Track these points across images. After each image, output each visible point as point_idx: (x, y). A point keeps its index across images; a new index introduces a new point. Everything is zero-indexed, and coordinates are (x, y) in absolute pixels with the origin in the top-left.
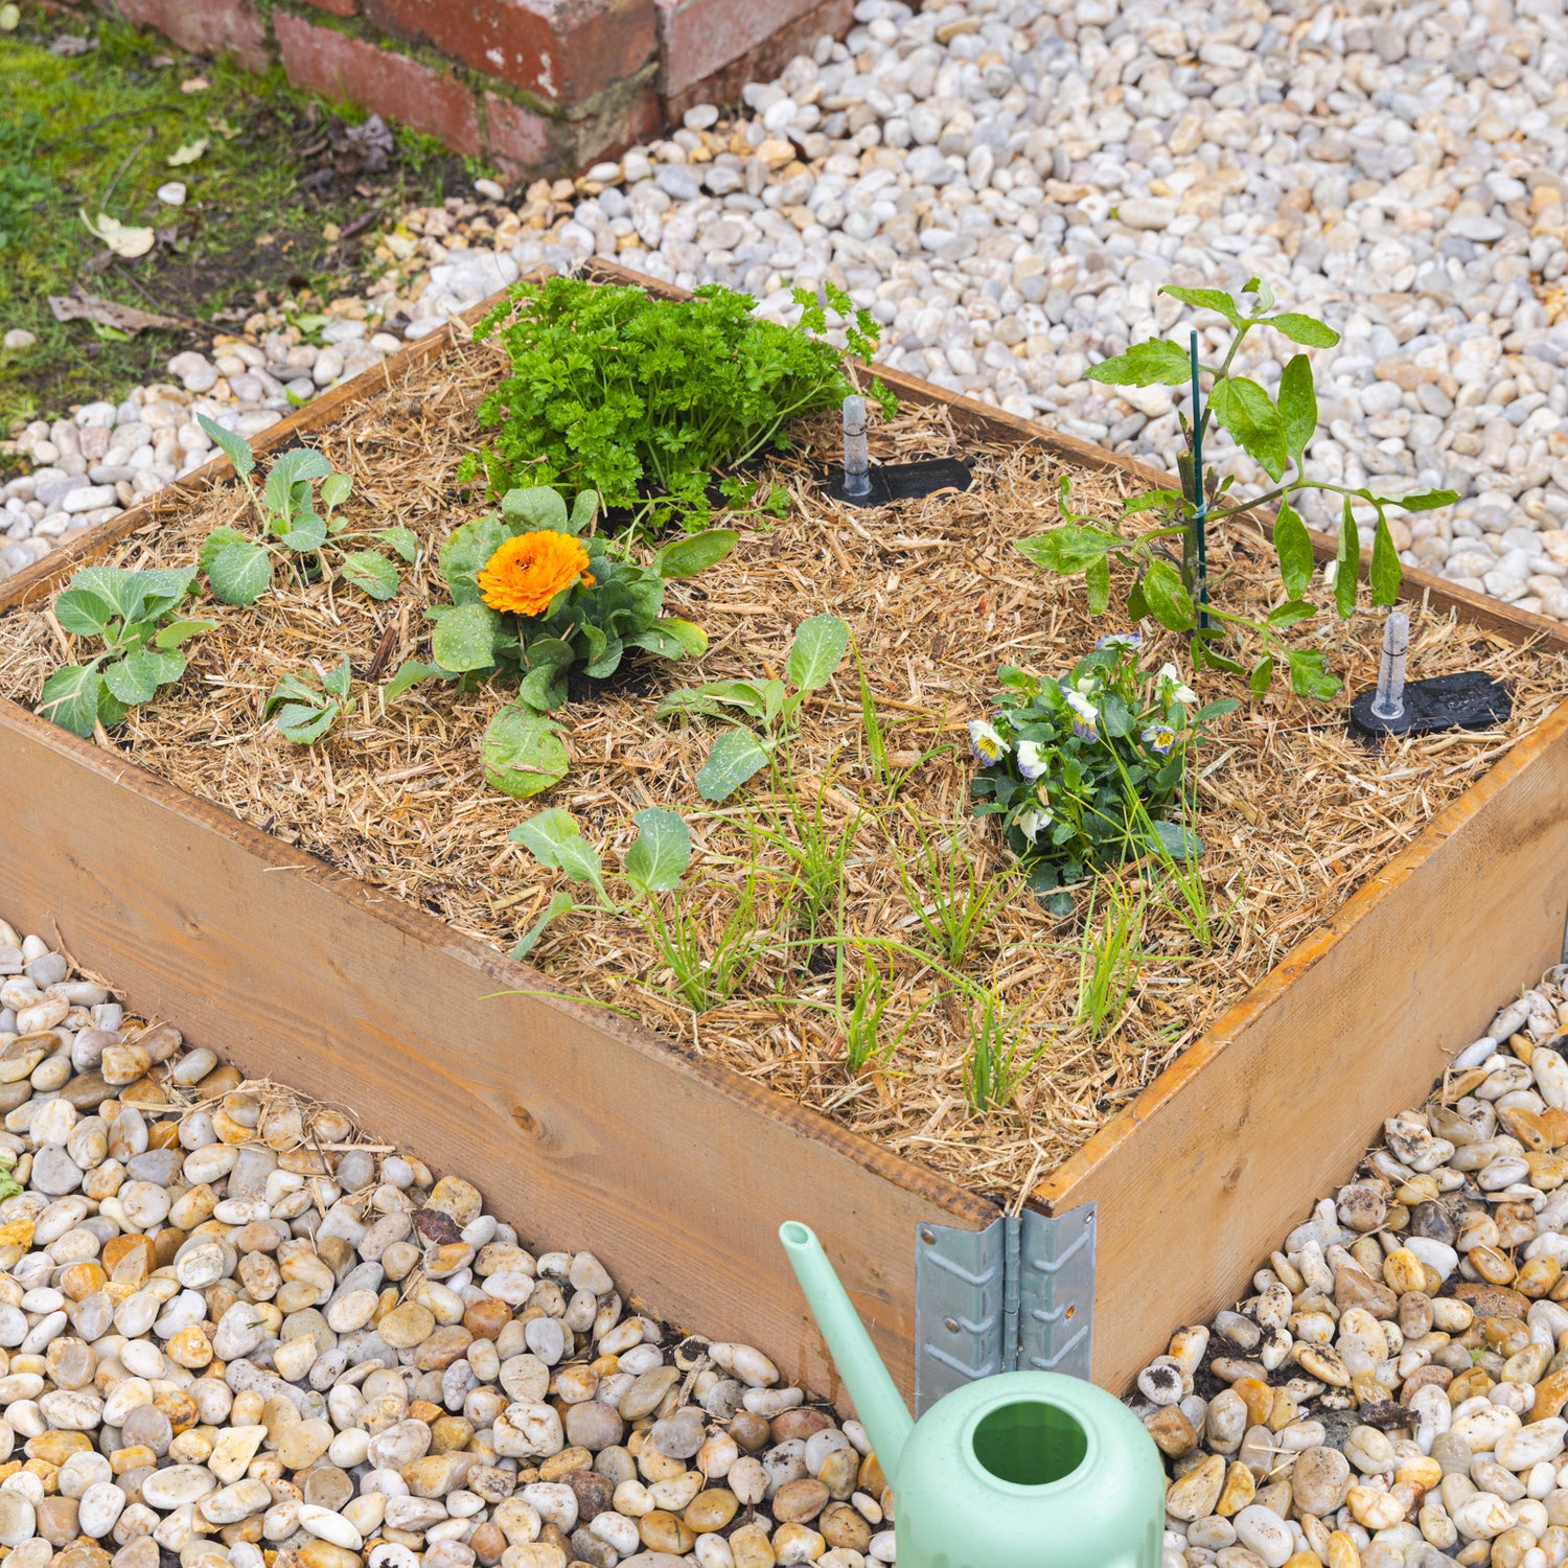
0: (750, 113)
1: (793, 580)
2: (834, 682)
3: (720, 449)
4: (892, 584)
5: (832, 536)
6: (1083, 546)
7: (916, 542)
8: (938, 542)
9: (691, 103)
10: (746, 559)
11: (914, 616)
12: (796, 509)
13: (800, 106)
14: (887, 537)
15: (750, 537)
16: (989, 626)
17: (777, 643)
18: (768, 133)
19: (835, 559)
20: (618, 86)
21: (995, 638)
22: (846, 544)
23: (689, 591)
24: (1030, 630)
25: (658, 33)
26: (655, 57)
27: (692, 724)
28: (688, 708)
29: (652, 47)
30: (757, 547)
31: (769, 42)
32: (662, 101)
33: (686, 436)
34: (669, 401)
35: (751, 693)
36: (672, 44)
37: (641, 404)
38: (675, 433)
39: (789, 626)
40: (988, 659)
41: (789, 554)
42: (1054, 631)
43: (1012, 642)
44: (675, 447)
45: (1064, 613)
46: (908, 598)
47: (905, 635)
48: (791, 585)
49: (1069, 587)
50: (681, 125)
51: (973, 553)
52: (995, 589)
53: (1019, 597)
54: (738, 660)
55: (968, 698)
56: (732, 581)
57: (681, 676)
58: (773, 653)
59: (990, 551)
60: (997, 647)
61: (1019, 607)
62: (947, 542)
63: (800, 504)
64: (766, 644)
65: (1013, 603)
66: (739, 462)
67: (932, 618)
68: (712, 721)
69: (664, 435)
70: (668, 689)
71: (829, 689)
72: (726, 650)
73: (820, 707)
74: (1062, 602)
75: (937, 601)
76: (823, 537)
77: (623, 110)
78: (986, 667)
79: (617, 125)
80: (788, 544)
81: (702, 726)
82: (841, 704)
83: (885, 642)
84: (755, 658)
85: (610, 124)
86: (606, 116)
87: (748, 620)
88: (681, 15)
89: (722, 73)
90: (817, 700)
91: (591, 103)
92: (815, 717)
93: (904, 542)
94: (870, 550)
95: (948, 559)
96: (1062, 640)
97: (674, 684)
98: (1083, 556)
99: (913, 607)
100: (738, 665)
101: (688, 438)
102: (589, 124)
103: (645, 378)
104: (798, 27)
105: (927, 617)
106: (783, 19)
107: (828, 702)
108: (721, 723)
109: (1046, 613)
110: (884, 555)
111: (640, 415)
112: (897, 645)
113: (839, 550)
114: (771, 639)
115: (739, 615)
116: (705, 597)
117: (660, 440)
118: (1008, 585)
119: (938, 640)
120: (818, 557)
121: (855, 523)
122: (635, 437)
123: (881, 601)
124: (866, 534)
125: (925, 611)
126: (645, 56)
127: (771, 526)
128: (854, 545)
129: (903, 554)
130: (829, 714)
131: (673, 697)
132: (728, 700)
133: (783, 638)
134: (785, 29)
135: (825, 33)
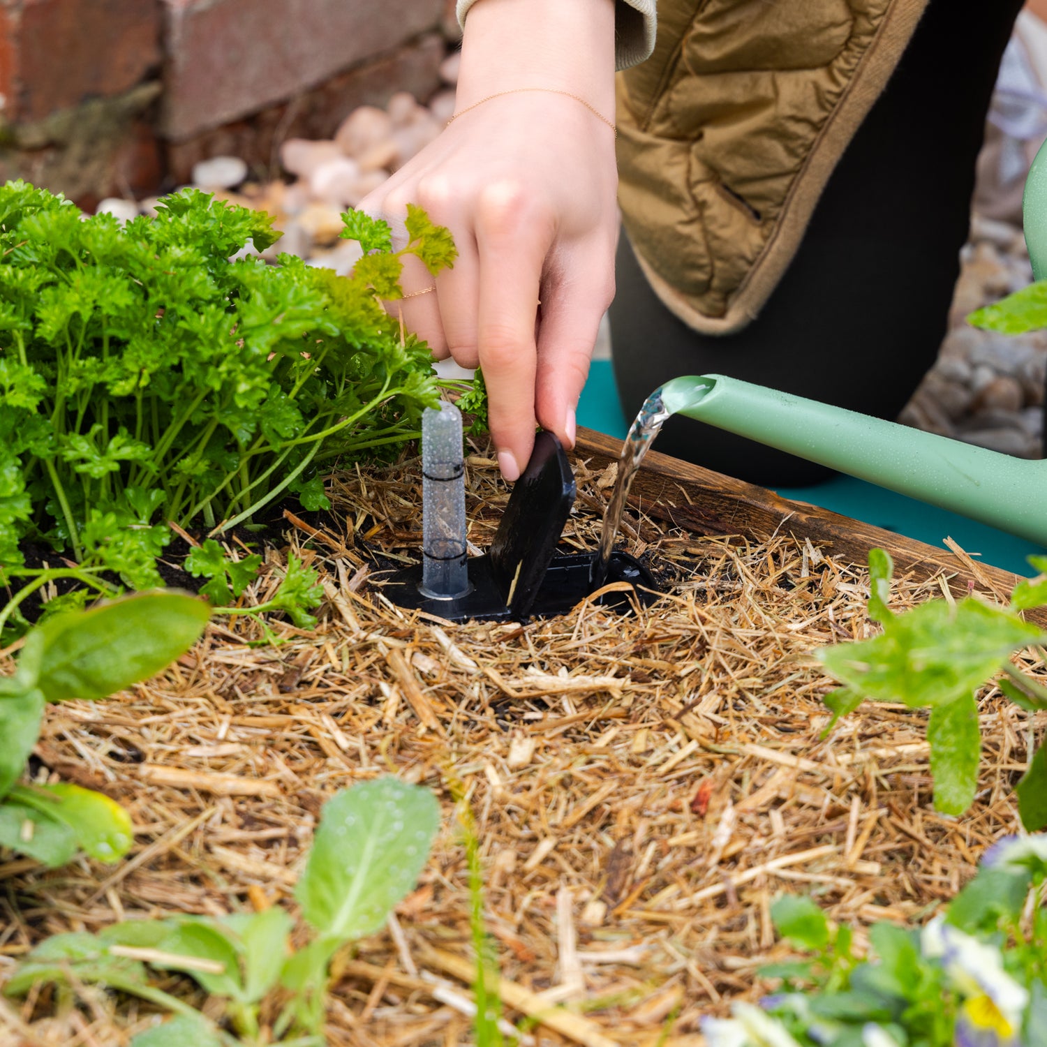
0: (290, 178)
1: (322, 738)
2: (400, 936)
3: (190, 492)
4: (521, 751)
5: (400, 666)
6: (957, 643)
7: (563, 680)
8: (607, 680)
9: (206, 154)
10: (229, 695)
11: (565, 812)
12: (334, 613)
13: (364, 172)
14: (507, 671)
15: (242, 657)
16: (722, 835)
17: (281, 851)
18: (314, 200)
19: (405, 705)
20: (96, 107)
21: (732, 860)
22: (427, 679)
23: (108, 745)
24: (805, 845)
25: (161, 37)
26: (155, 74)
27: (84, 1009)
28: (75, 973)
29: (150, 56)
30: (253, 674)
31: (320, 88)
32: (164, 146)
33: (124, 448)
34: (94, 378)
35: (216, 944)
36: (181, 58)
37: (39, 384)
38: (100, 444)
39: (309, 819)
40: (721, 901)
41: (314, 691)
42: (853, 850)
43: (774, 865)
44: (100, 468)
45: (871, 816)
46: (553, 777)
47: (545, 847)
48: (316, 747)
49: (874, 771)
50: (189, 181)
51: (674, 704)
52: (722, 769)
53: (776, 784)
54: (196, 880)
55: (685, 977)
56: (197, 732)
57: (69, 909)
58: (272, 870)
59: (709, 703)
60: (739, 877)
61: (778, 802)
62: (626, 682)
63: (343, 605)
64: (256, 853)
65: (766, 795)
66: (228, 524)
67: (599, 818)
68: (124, 1000)
69: (80, 446)
70: (39, 931)
71: (387, 947)
72: (173, 860)
73: (366, 985)
74: (865, 797)
75: (610, 786)
76: (384, 664)
77: (104, 145)
78: (720, 915)
79: (94, 167)
80: (316, 673)
81: (104, 1010)
82: (411, 979)
83: (506, 859)
84: (233, 879)
85: (84, 161)
86: (76, 149)
87: (223, 807)
88: (194, 18)
89: (251, 120)
90: (362, 968)
91: (56, 123)
92: (353, 1004)
93: (538, 678)
94: (475, 691)
95: (627, 717)
96: (873, 868)
97: (54, 925)
98: (958, 665)
99: (562, 796)
100: (194, 890)
101: (127, 453)
102: (50, 156)
103: (48, 330)
104: (364, 74)
105: (592, 815)
106: (344, 57)
107: (383, 974)
108: (146, 1007)
109: (836, 813)
110: (501, 703)
111: (32, 404)
112: (532, 863)
113: (414, 687)
114: (269, 843)
115: (206, 795)
116: (139, 758)
117: (70, 455)
118: (753, 762)
119: (617, 861)
120: (373, 699)
121: (446, 641)
122: (21, 447)
123: (495, 780)
124: (467, 663)
125: (588, 804)
126: (139, 69)
127: (283, 637)
128: (443, 679)
129: (540, 704)
130: (385, 1001)
131: (48, 948)
132: (164, 958)
133: (293, 841)
134: (347, 73)
135: (402, 90)
